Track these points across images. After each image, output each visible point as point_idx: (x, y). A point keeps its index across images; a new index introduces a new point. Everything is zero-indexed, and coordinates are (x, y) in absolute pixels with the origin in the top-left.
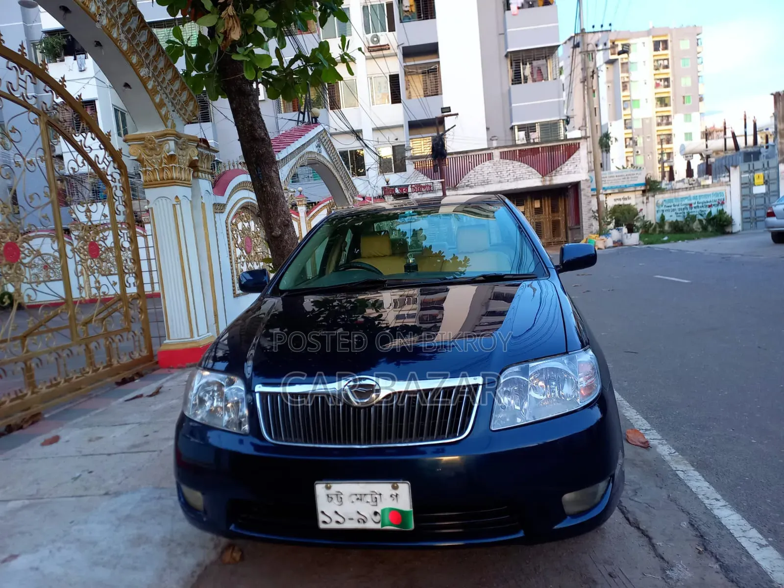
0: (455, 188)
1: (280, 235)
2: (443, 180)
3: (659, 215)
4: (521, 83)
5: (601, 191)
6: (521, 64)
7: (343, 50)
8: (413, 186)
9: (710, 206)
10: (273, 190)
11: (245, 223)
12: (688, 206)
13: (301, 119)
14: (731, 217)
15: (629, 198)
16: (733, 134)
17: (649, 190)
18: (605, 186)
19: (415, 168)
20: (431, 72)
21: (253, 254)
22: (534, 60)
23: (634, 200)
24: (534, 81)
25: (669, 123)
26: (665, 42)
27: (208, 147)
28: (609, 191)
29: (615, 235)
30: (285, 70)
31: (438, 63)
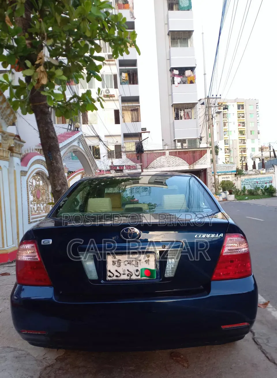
0: (147, 168)
1: (60, 190)
2: (142, 164)
3: (243, 186)
4: (179, 119)
5: (216, 174)
6: (179, 110)
7: (99, 95)
8: (126, 166)
9: (266, 183)
10: (57, 165)
11: (37, 182)
12: (256, 183)
13: (70, 128)
14: (275, 188)
15: (229, 178)
16: (273, 150)
17: (238, 174)
18: (217, 171)
19: (127, 157)
20: (135, 110)
21: (40, 200)
22: (185, 109)
23: (231, 178)
24: (185, 119)
25: (244, 143)
26: (243, 105)
27: (20, 140)
28: (220, 174)
29: (223, 195)
30: (66, 103)
31: (139, 106)
